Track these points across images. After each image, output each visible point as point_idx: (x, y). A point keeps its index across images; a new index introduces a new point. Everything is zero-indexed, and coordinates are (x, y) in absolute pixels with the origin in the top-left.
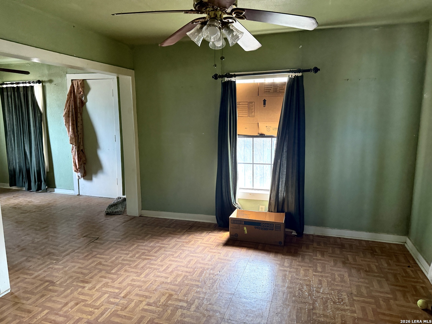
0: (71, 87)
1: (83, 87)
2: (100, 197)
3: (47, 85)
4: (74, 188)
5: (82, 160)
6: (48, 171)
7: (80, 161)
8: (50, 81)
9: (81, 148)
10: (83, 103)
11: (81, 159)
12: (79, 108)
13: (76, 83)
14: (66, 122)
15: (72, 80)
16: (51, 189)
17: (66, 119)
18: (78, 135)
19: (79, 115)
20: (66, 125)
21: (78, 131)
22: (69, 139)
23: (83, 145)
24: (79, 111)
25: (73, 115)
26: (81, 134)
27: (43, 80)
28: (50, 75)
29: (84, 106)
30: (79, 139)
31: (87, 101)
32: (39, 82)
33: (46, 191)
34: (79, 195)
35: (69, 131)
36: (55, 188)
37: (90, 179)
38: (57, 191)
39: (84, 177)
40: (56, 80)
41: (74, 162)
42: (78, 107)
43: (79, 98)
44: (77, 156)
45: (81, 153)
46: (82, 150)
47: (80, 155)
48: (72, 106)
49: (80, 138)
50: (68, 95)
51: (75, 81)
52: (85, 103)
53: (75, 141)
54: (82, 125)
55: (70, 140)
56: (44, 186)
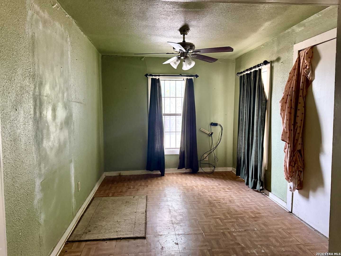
0: (296, 61)
1: (309, 58)
3: (275, 65)
4: (287, 201)
5: (296, 165)
6: (267, 169)
7: (294, 167)
8: (278, 59)
9: (299, 147)
10: (308, 83)
11: (295, 164)
12: (301, 89)
13: (303, 54)
14: (281, 110)
15: (299, 51)
16: (266, 192)
17: (282, 106)
18: (296, 128)
19: (301, 100)
20: (281, 114)
21: (297, 123)
22: (282, 134)
23: (303, 144)
24: (301, 94)
25: (291, 100)
26: (300, 127)
27: (272, 60)
28: (279, 52)
29: (310, 86)
30: (297, 134)
31: (314, 78)
32: (266, 63)
33: (261, 191)
34: (291, 212)
35: (283, 122)
36: (270, 191)
37: (307, 196)
38: (271, 196)
39: (300, 190)
40: (284, 57)
43: (303, 76)
44: (288, 158)
45: (297, 154)
46: (300, 151)
47: (294, 158)
48: (293, 88)
49: (299, 133)
50: (290, 73)
51: (302, 51)
52: (312, 81)
53: (289, 138)
54: (305, 114)
55: (282, 135)
56: (259, 185)
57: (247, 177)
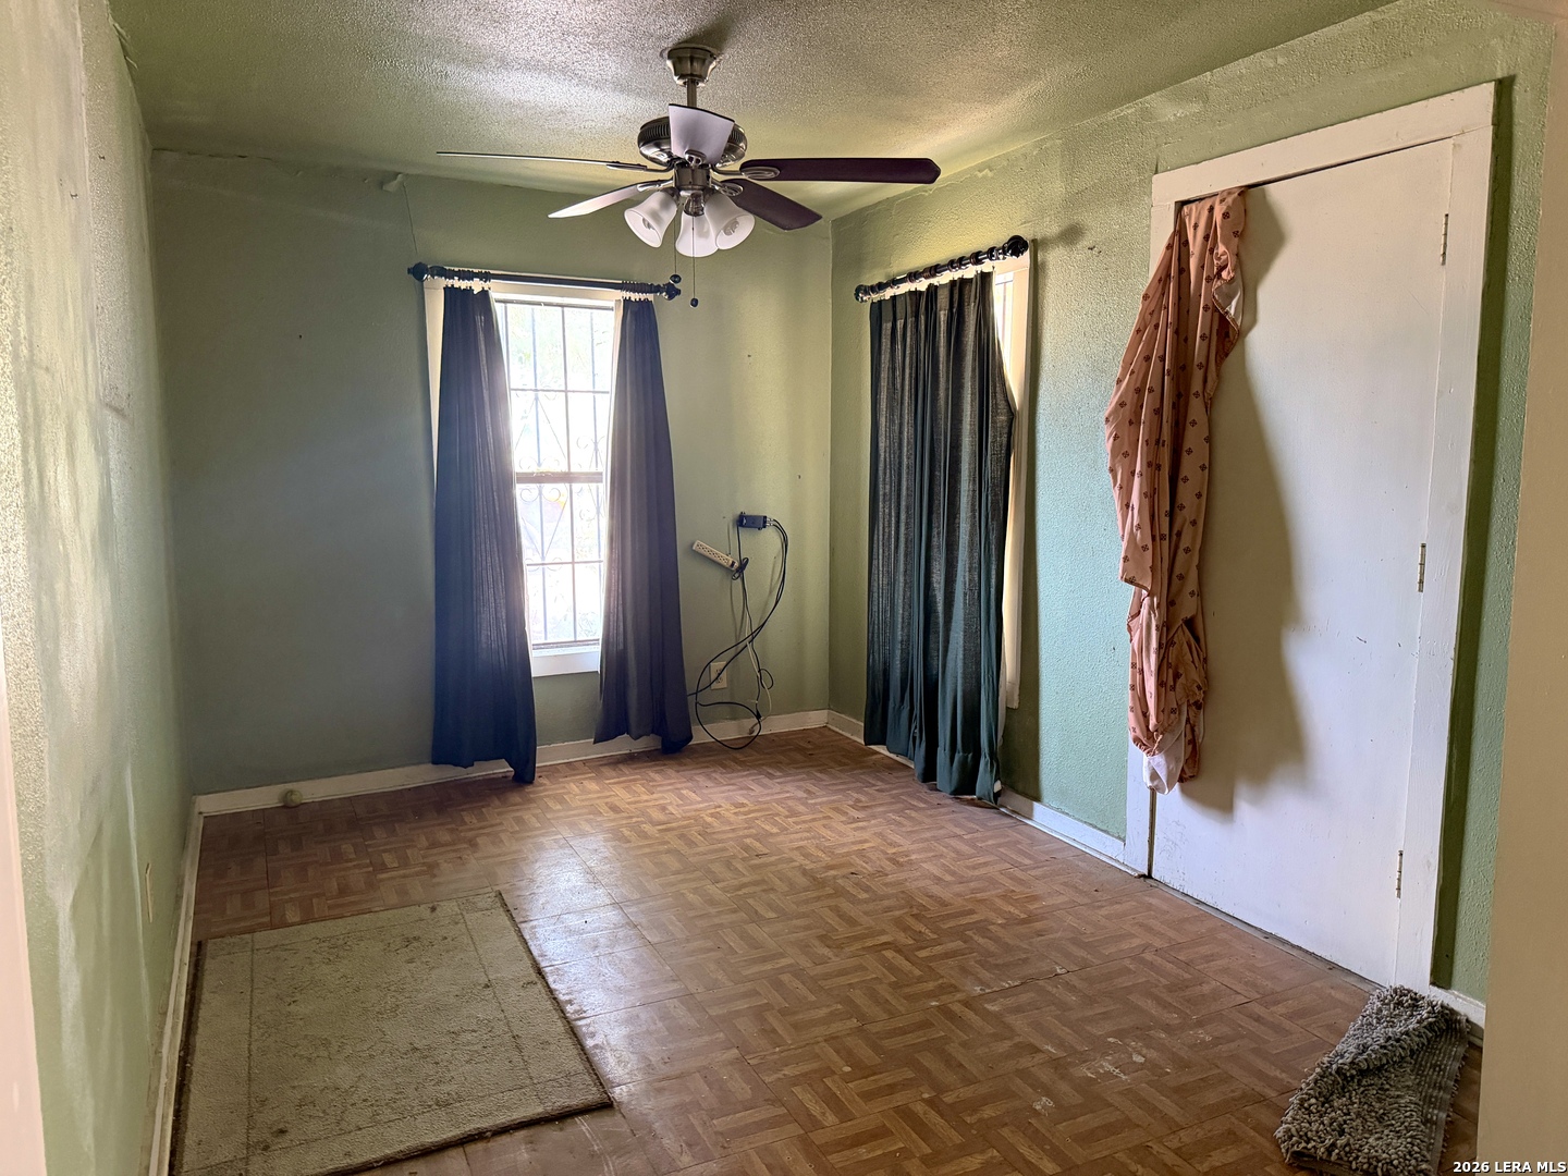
0: (1170, 247)
1: (1236, 234)
2: (1268, 935)
3: (1054, 258)
4: (1125, 830)
5: (1182, 680)
6: (1015, 705)
7: (1173, 688)
8: (1071, 235)
9: (1188, 608)
10: (1227, 336)
11: (1177, 676)
12: (1200, 366)
13: (1198, 218)
14: (1114, 453)
15: (1181, 205)
16: (1018, 801)
17: (1116, 438)
18: (1175, 531)
19: (1196, 409)
20: (1112, 470)
21: (1182, 507)
22: (1123, 555)
23: (1200, 593)
24: (1197, 386)
25: (1158, 412)
26: (1194, 523)
27: (1039, 237)
28: (1073, 201)
29: (1233, 355)
30: (1181, 552)
31: (1254, 322)
32: (1016, 246)
33: (994, 802)
34: (1149, 876)
35: (1127, 506)
36: (1038, 799)
37: (1223, 805)
38: (1045, 817)
39: (1187, 784)
40: (1100, 223)
41: (1133, 687)
42: (1196, 362)
43: (1206, 308)
44: (1153, 657)
45: (1183, 636)
46: (1190, 623)
47: (1173, 651)
48: (1163, 359)
49: (1187, 550)
50: (1146, 297)
51: (1193, 206)
52: (1241, 334)
53: (1153, 568)
54: (1209, 468)
55: (1126, 559)
56: (988, 775)
57: (924, 745)
